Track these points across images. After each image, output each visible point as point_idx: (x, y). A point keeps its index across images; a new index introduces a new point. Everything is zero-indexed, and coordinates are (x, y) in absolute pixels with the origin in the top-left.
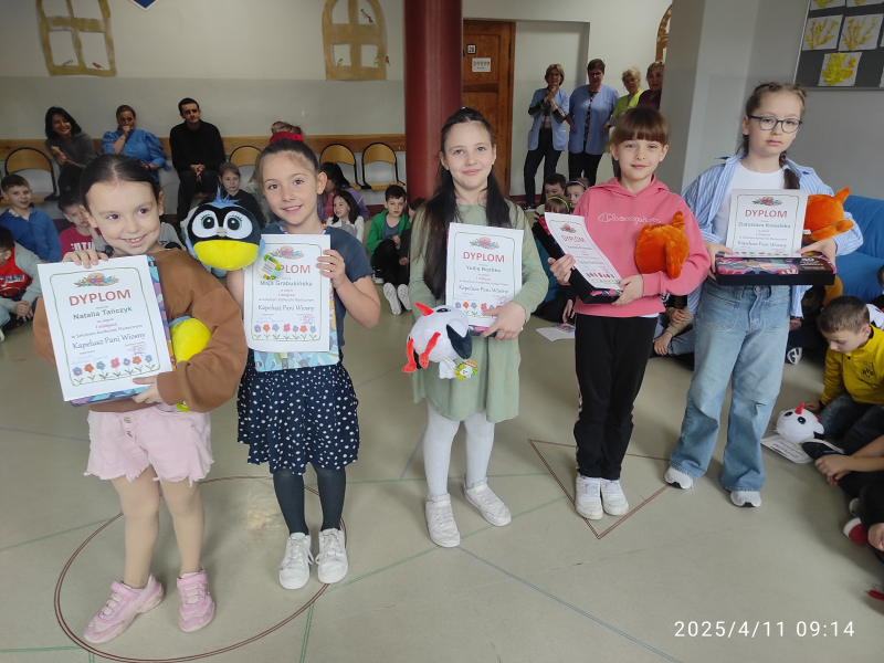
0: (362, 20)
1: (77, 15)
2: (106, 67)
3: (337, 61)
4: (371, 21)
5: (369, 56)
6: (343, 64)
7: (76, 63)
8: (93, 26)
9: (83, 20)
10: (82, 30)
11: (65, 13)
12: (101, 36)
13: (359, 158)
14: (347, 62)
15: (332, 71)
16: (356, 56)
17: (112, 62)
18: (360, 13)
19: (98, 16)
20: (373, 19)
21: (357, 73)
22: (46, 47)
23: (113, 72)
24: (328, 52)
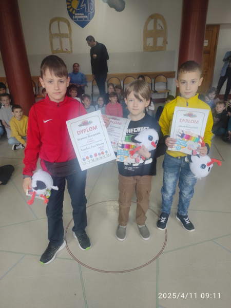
0: (159, 28)
1: (61, 32)
2: (69, 50)
3: (148, 44)
4: (162, 28)
5: (160, 41)
6: (150, 45)
7: (60, 49)
8: (66, 36)
9: (63, 34)
10: (63, 37)
11: (58, 32)
12: (68, 39)
13: (153, 81)
14: (152, 44)
15: (146, 48)
16: (155, 42)
17: (71, 48)
18: (158, 25)
19: (68, 32)
20: (163, 27)
21: (155, 49)
22: (51, 44)
23: (72, 51)
24: (145, 41)
